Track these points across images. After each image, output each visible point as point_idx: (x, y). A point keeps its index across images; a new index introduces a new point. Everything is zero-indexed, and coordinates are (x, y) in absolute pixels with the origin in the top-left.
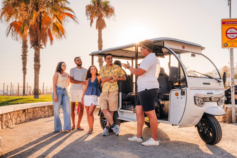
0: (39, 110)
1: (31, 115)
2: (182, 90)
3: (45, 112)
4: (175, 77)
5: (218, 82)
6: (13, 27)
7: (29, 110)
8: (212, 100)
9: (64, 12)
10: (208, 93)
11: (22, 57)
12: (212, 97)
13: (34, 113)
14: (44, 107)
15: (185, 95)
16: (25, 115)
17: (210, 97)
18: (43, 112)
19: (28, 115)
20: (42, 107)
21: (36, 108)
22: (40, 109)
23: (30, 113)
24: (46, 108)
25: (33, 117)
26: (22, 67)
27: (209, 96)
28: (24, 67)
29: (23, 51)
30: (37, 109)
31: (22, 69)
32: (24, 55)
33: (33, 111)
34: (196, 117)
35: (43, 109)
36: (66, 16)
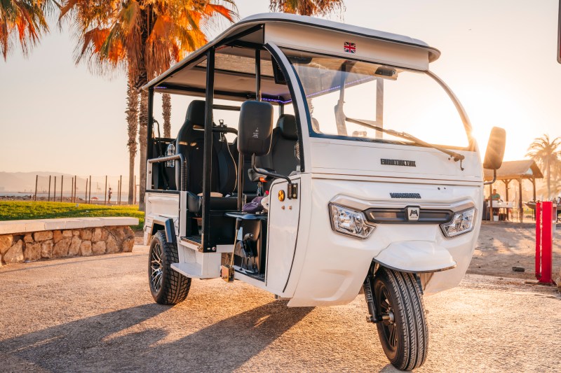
0: (73, 236)
1: (45, 249)
2: (289, 181)
3: (93, 243)
4: (256, 135)
5: (456, 160)
6: (91, 44)
7: (36, 234)
8: (410, 218)
9: (208, 4)
10: (393, 196)
11: (127, 115)
12: (410, 210)
13: (54, 244)
14: (93, 229)
15: (296, 198)
16: (24, 248)
17: (404, 206)
18: (89, 243)
19: (34, 248)
20: (82, 229)
21: (62, 231)
22: (77, 233)
23: (42, 242)
24: (98, 231)
25: (54, 252)
26: (128, 138)
27: (400, 204)
28: (130, 139)
29: (128, 102)
30: (69, 234)
31: (127, 142)
32: (131, 110)
33: (53, 239)
34: (345, 273)
35: (86, 235)
36: (214, 12)
